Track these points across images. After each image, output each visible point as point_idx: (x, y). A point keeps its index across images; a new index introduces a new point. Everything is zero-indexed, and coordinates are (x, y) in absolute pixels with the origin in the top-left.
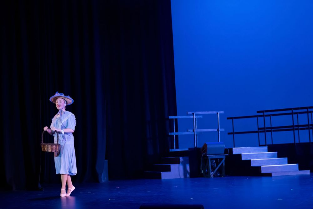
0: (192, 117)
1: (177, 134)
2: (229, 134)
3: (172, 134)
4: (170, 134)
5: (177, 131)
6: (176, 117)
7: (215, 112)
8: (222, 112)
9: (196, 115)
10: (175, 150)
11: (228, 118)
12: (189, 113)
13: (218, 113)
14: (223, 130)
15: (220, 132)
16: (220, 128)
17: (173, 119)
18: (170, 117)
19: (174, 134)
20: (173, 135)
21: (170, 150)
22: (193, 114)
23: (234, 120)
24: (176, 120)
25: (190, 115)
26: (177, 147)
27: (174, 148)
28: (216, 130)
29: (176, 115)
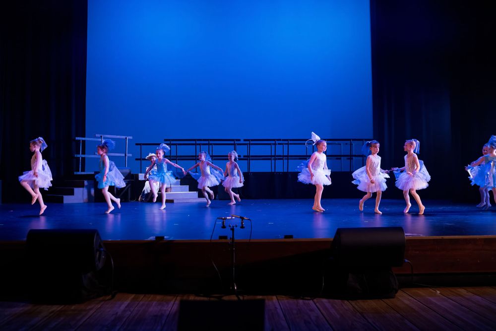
0: (100, 140)
1: (83, 156)
2: (137, 159)
3: (78, 156)
4: (76, 156)
5: (84, 153)
6: (83, 139)
7: (124, 137)
8: (131, 138)
9: (104, 138)
10: (80, 173)
11: (137, 144)
12: (97, 135)
13: (126, 138)
14: (131, 155)
15: (128, 157)
16: (128, 153)
17: (80, 140)
18: (77, 138)
19: (81, 156)
20: (79, 158)
21: (75, 173)
22: (101, 136)
23: (143, 146)
24: (84, 142)
25: (98, 138)
26: (83, 170)
27: (79, 171)
28: (124, 155)
29: (84, 137)
